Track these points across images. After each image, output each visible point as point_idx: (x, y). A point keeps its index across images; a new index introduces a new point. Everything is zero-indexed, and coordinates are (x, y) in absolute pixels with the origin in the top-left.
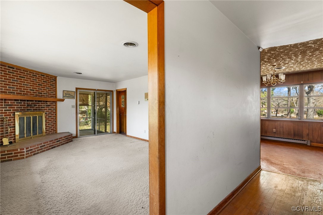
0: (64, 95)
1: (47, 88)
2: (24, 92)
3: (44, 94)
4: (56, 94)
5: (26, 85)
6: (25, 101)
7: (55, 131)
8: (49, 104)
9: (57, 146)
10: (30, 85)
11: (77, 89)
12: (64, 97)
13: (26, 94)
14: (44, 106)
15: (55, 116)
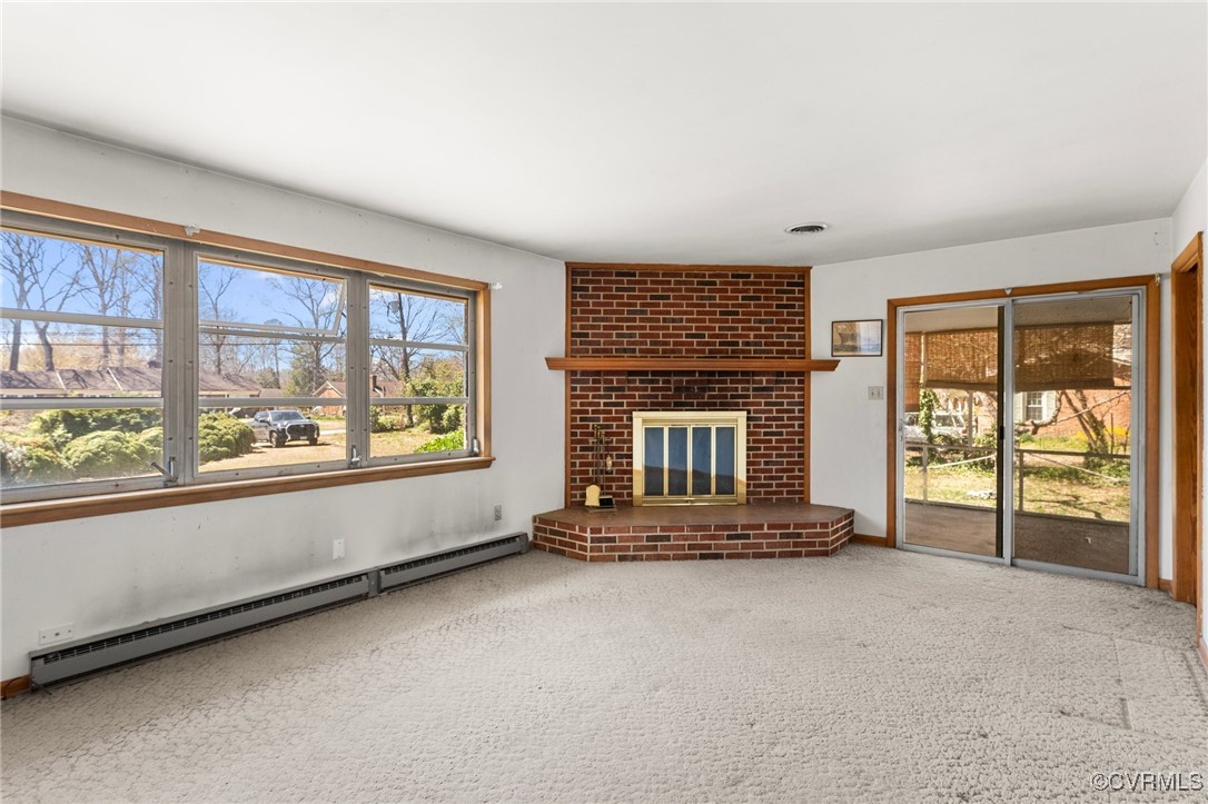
0: (838, 342)
1: (761, 321)
2: (667, 343)
3: (748, 344)
4: (804, 343)
5: (674, 320)
6: (667, 373)
7: (797, 494)
8: (764, 385)
9: (730, 556)
10: (688, 321)
11: (893, 306)
12: (837, 350)
13: (673, 351)
14: (748, 389)
15: (802, 434)
